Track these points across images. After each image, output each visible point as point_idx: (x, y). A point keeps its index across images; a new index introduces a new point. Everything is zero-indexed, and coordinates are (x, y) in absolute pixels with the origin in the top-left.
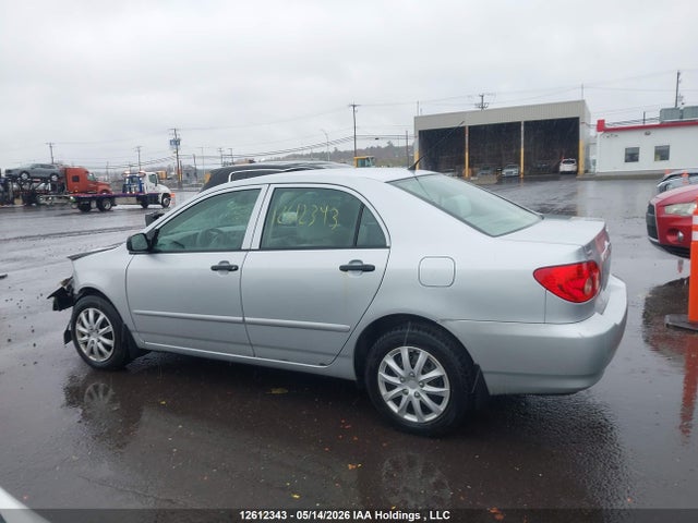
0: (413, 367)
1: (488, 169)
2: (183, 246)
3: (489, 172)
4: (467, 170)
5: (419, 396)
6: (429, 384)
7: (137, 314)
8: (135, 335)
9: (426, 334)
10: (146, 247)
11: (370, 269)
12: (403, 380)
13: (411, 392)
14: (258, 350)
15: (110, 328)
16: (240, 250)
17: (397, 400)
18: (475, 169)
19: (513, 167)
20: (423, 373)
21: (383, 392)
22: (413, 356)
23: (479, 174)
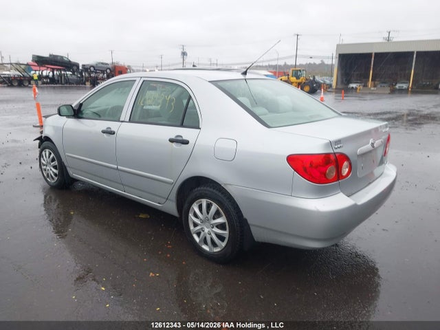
0: (208, 213)
1: (385, 83)
2: (100, 116)
3: (385, 85)
4: (370, 83)
5: (210, 234)
6: (217, 227)
7: (68, 156)
8: (68, 169)
9: (217, 192)
10: (73, 114)
11: (186, 142)
12: (202, 222)
13: (206, 230)
14: (126, 188)
15: (56, 163)
16: (119, 121)
17: (199, 234)
18: (376, 82)
19: (404, 83)
20: (214, 219)
21: (192, 227)
22: (209, 206)
23: (379, 86)
